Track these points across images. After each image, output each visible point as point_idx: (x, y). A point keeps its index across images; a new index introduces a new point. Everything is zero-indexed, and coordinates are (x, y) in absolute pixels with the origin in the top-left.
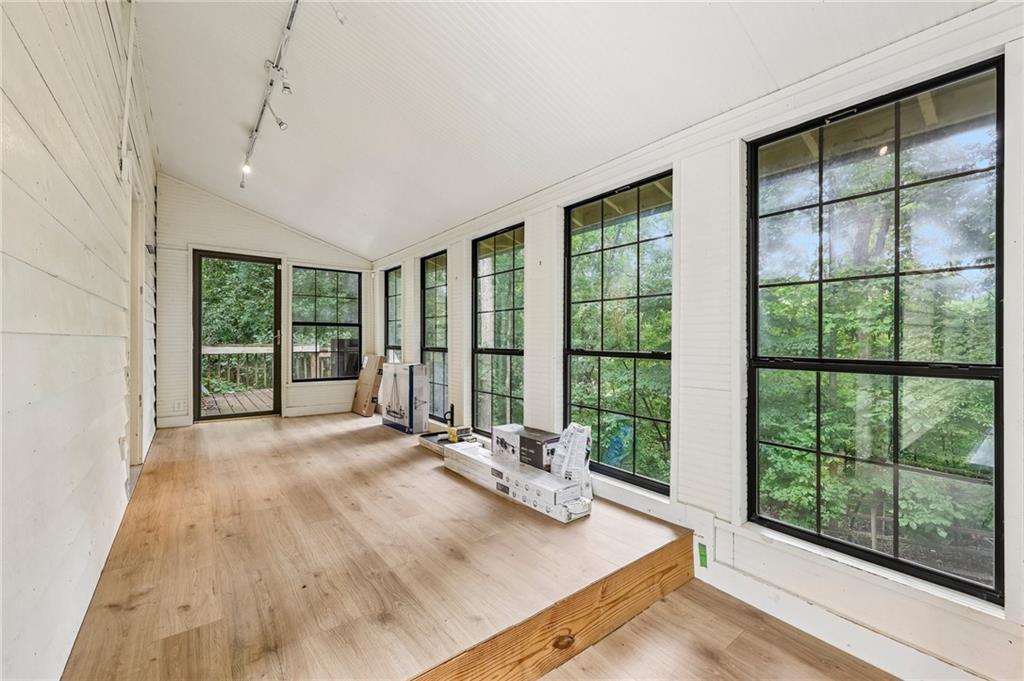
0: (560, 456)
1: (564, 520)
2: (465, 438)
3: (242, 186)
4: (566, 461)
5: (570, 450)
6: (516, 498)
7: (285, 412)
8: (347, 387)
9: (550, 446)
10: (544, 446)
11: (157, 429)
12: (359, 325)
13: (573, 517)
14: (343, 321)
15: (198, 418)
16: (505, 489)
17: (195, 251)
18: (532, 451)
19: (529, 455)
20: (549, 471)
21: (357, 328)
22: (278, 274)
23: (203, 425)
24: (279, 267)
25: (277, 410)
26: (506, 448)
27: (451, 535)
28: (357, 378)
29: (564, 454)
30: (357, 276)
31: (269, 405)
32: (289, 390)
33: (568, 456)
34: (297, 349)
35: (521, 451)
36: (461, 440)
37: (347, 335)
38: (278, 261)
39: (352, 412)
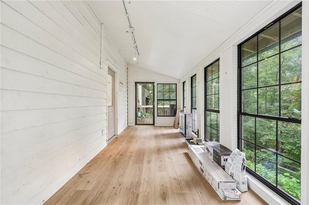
0: (229, 163)
1: (222, 198)
2: (199, 143)
3: (137, 64)
4: (232, 167)
5: (234, 162)
6: (206, 177)
7: (156, 125)
8: (173, 118)
9: (226, 157)
10: (222, 157)
11: (128, 126)
12: (176, 100)
13: (228, 199)
14: (171, 99)
15: (136, 124)
16: (203, 171)
17: (135, 82)
18: (217, 157)
19: (216, 158)
20: (224, 169)
21: (175, 101)
22: (154, 86)
23: (137, 126)
24: (154, 84)
25: (154, 124)
26: (209, 152)
27: (168, 186)
28: (175, 116)
29: (231, 163)
30: (175, 85)
31: (151, 122)
32: (157, 118)
33: (233, 164)
34: (159, 107)
35: (213, 155)
36: (197, 144)
37: (173, 103)
38: (154, 83)
39: (174, 127)
